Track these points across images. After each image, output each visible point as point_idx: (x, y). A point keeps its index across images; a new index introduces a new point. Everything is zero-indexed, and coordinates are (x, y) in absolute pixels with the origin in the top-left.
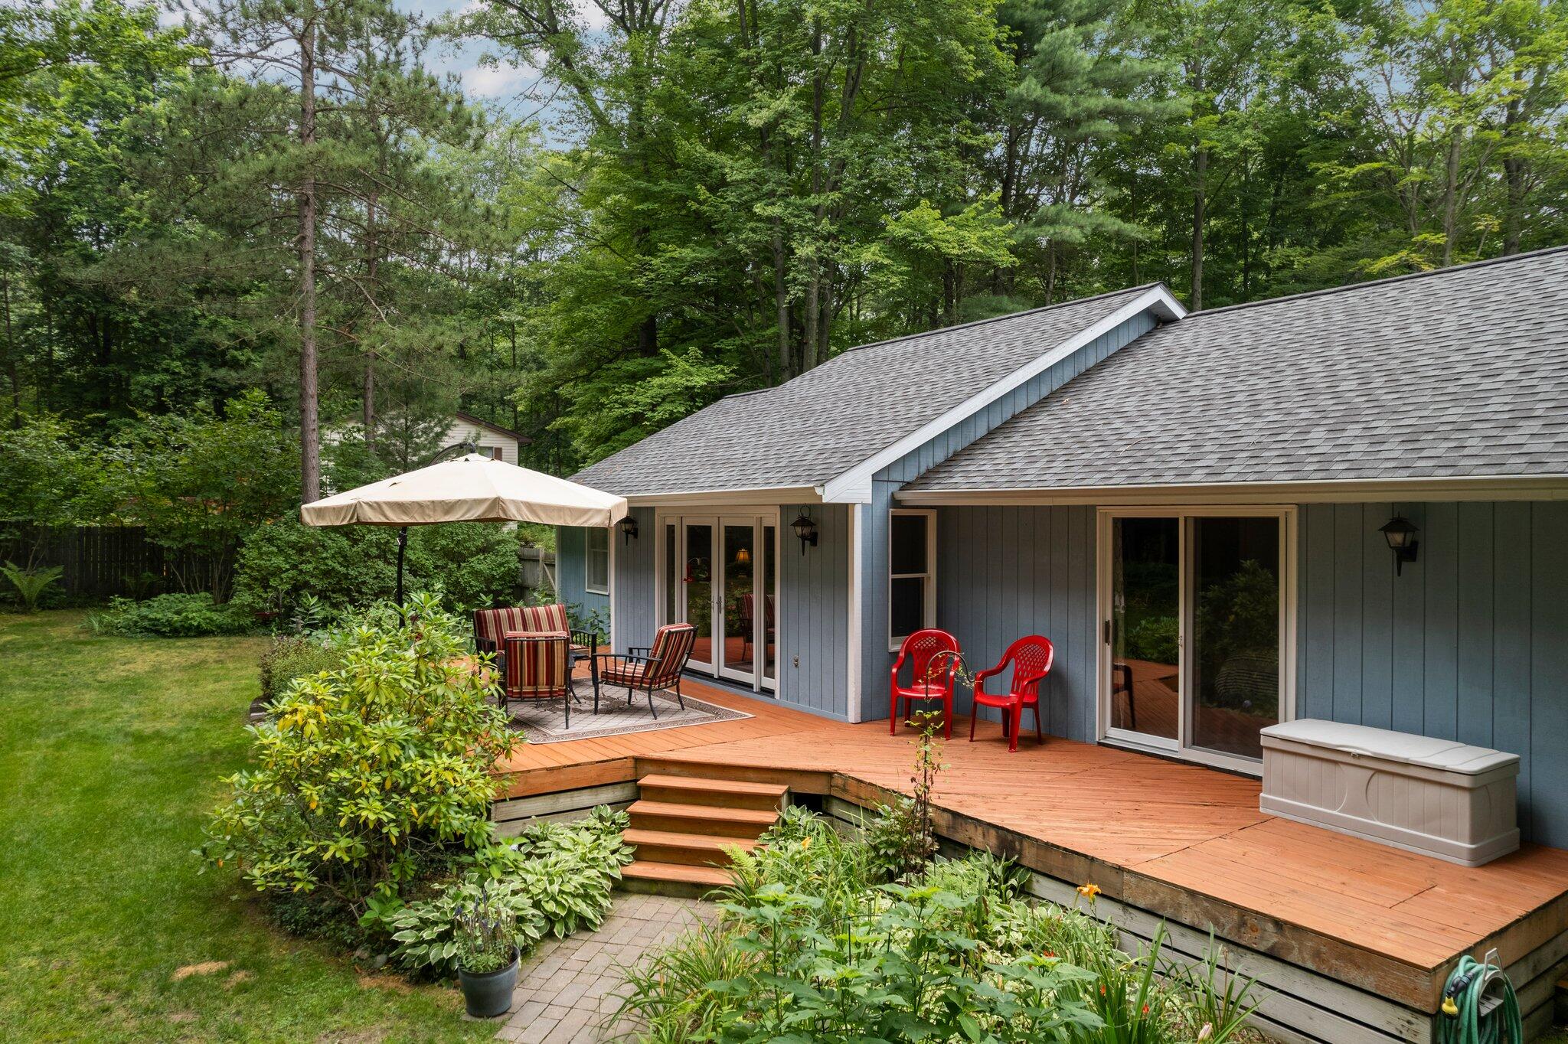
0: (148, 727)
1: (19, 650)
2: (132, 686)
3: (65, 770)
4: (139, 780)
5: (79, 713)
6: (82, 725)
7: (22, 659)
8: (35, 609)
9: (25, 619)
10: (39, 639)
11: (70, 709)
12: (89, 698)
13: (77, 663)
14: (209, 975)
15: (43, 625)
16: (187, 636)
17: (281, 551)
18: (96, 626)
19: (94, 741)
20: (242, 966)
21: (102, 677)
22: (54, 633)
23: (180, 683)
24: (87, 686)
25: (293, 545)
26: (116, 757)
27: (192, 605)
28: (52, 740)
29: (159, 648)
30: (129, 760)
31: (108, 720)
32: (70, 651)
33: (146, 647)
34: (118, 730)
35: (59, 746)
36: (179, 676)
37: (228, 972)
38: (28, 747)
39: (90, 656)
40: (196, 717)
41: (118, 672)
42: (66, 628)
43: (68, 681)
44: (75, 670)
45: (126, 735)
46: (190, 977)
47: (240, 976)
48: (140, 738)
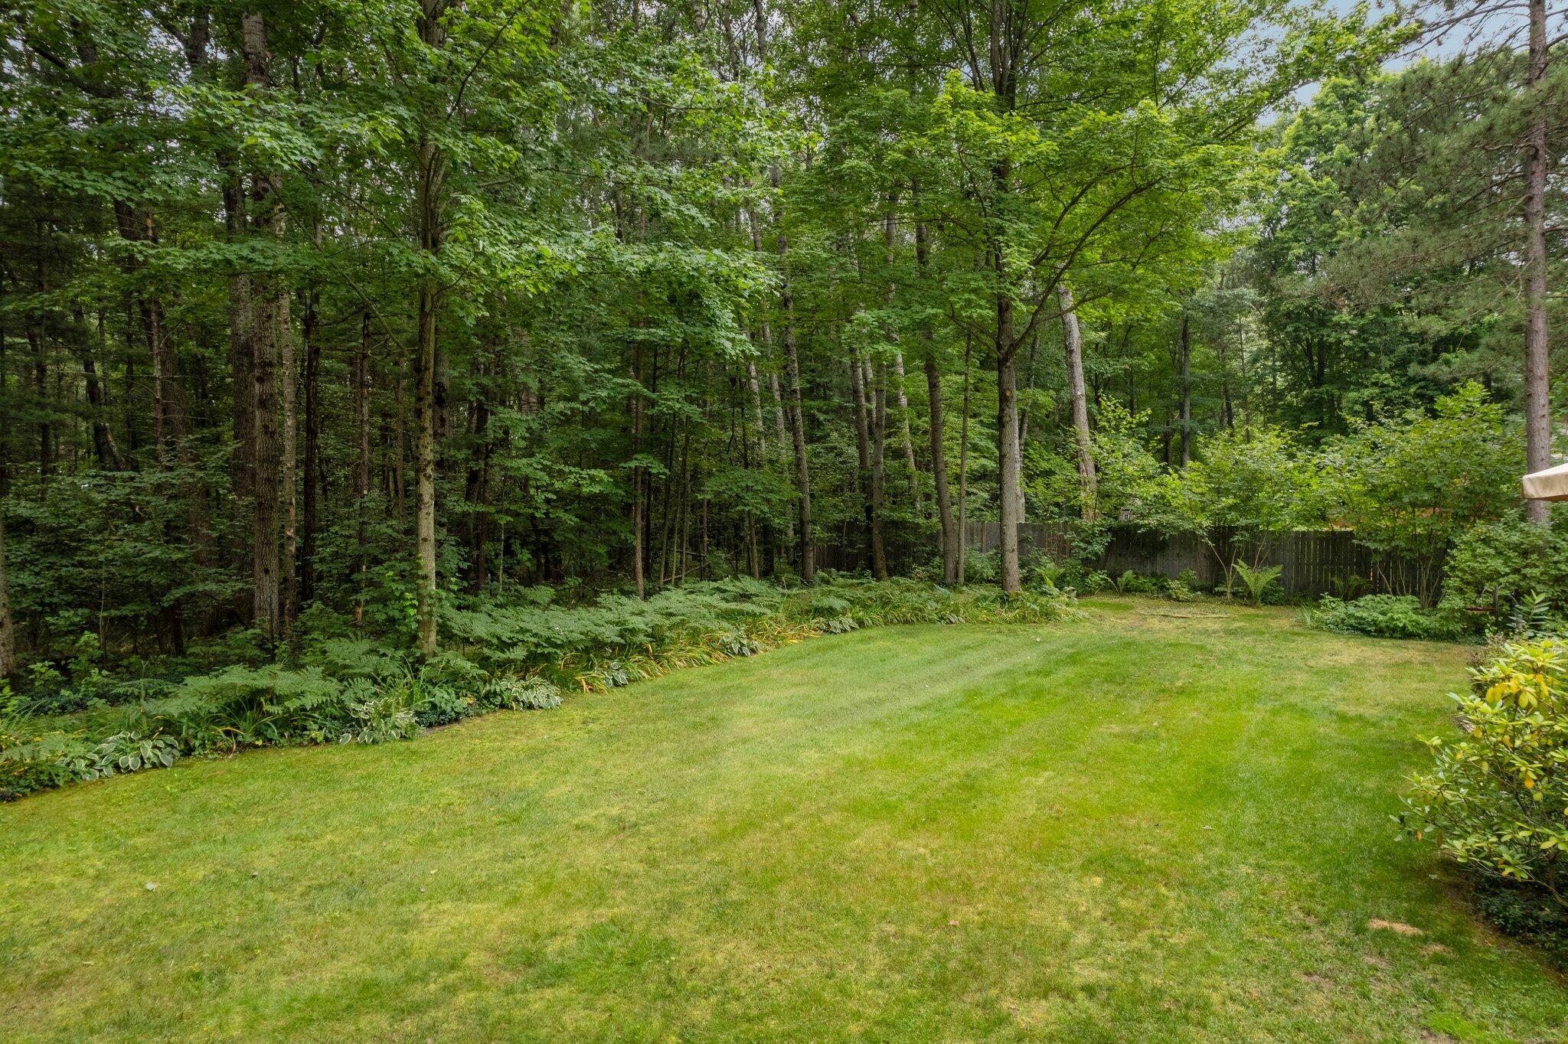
0: (1351, 710)
1: (1246, 635)
2: (1338, 674)
3: (1279, 732)
4: (1341, 753)
5: (1291, 689)
6: (1293, 699)
7: (1248, 641)
8: (1259, 603)
9: (1251, 611)
10: (1262, 628)
11: (1285, 684)
12: (1300, 679)
13: (1291, 649)
14: (1404, 935)
15: (1265, 617)
16: (1392, 637)
17: (1500, 553)
18: (1308, 620)
19: (1304, 713)
20: (1440, 940)
21: (1311, 663)
22: (1275, 624)
23: (1384, 678)
24: (1300, 669)
25: (1516, 547)
26: (1322, 730)
27: (1397, 606)
28: (1269, 706)
29: (1365, 645)
30: (1333, 734)
31: (1315, 698)
32: (1286, 639)
33: (1351, 642)
34: (1324, 708)
35: (1275, 712)
36: (1383, 672)
37: (1425, 940)
38: (1251, 709)
39: (1303, 645)
40: (1399, 709)
41: (1325, 661)
42: (1283, 620)
43: (1284, 662)
44: (1290, 655)
45: (1331, 713)
46: (1384, 930)
47: (1438, 948)
48: (1343, 718)
